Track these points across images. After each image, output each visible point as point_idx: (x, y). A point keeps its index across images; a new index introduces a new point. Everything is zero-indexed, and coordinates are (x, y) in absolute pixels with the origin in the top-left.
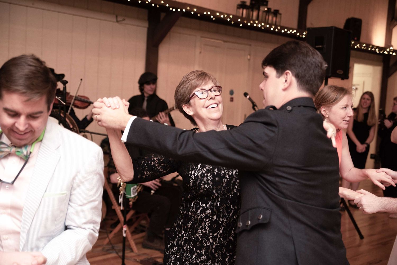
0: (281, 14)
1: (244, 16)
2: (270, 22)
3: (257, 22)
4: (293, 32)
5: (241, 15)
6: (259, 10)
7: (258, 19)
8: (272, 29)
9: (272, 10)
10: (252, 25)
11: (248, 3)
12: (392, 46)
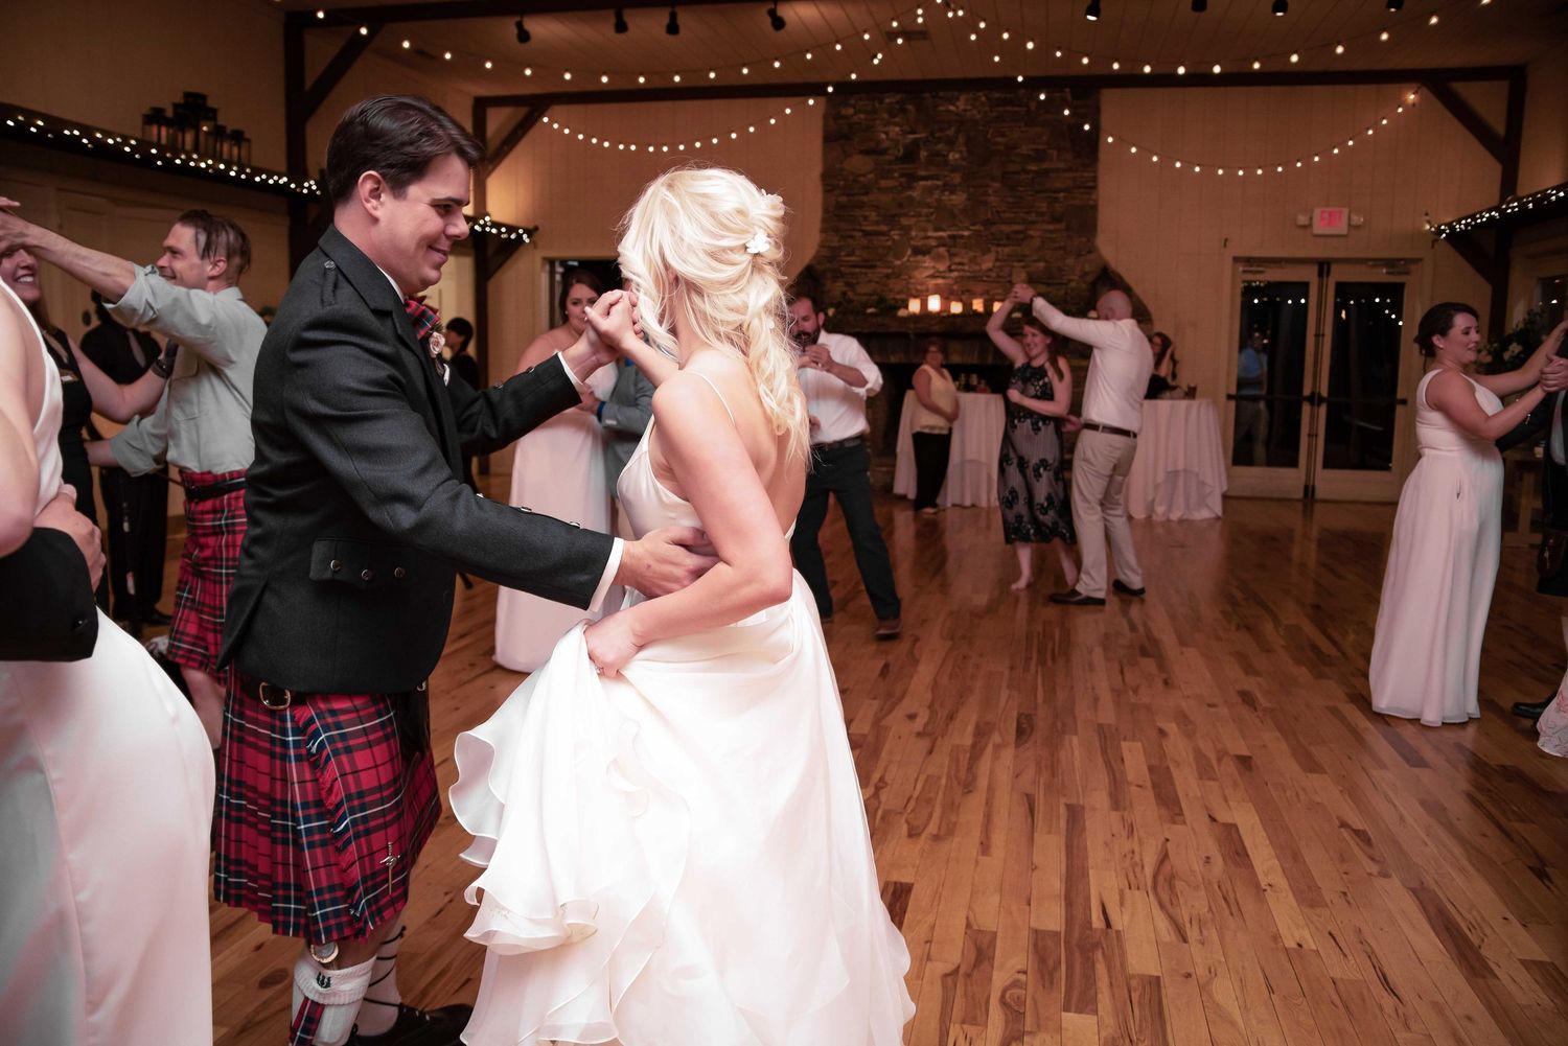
0: (248, 140)
1: (164, 141)
2: (225, 156)
3: (195, 156)
4: (281, 182)
5: (155, 139)
6: (198, 130)
7: (196, 150)
8: (233, 174)
9: (228, 131)
10: (185, 163)
11: (169, 113)
12: (488, 215)
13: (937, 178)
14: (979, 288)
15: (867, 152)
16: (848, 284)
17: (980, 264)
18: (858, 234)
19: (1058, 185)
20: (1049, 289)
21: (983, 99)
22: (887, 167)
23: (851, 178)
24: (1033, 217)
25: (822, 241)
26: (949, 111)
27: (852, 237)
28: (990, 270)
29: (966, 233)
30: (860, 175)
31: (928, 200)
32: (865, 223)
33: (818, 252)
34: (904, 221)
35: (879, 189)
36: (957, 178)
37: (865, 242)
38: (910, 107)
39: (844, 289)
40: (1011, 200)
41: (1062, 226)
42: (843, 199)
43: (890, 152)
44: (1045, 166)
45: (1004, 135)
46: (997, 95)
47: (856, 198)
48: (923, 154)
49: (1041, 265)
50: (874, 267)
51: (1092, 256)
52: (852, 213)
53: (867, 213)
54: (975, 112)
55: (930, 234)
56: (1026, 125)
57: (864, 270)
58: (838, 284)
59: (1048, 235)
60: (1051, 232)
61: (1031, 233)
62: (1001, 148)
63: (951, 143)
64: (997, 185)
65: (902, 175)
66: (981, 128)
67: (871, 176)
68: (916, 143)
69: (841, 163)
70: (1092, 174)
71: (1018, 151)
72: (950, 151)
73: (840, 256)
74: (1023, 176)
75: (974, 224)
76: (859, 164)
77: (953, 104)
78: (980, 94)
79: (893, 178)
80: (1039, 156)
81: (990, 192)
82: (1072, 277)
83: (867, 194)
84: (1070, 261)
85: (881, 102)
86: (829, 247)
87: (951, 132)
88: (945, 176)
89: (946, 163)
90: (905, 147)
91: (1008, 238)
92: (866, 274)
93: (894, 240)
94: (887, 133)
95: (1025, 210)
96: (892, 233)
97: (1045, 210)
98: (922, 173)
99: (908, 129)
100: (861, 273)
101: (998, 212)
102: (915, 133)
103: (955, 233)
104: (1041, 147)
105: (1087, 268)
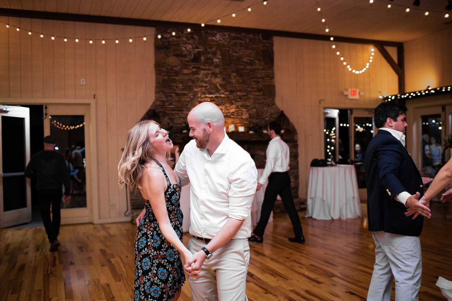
13: (209, 70)
14: (229, 121)
15: (177, 56)
16: (170, 119)
17: (229, 110)
18: (174, 95)
19: (259, 75)
20: (258, 121)
21: (227, 36)
22: (187, 63)
23: (170, 67)
24: (250, 89)
25: (156, 97)
26: (214, 40)
27: (171, 96)
28: (233, 112)
29: (223, 96)
30: (173, 67)
31: (206, 80)
32: (176, 89)
33: (154, 103)
34: (196, 90)
35: (182, 74)
36: (217, 70)
37: (177, 99)
38: (195, 36)
39: (168, 121)
40: (241, 81)
41: (261, 93)
42: (166, 77)
43: (188, 56)
44: (254, 67)
45: (236, 52)
46: (233, 35)
47: (173, 77)
48: (202, 58)
49: (255, 110)
50: (182, 110)
51: (274, 106)
52: (171, 85)
53: (178, 85)
54: (224, 41)
55: (207, 96)
56: (245, 49)
57: (177, 112)
58: (164, 119)
59: (257, 97)
60: (258, 96)
61: (249, 96)
62: (236, 58)
63: (215, 54)
64: (235, 74)
65: (193, 68)
66: (227, 49)
67: (179, 67)
68: (199, 53)
69: (165, 60)
70: (272, 72)
71: (243, 60)
72: (213, 58)
73: (165, 105)
74: (245, 71)
75: (225, 92)
76: (172, 60)
77: (214, 37)
78: (226, 33)
79: (189, 69)
80: (251, 63)
81: (232, 77)
82: (267, 115)
83: (177, 76)
84: (265, 108)
85: (182, 33)
86: (161, 101)
87: (214, 49)
88: (213, 69)
89: (213, 63)
90: (194, 55)
91: (240, 98)
92: (178, 114)
93: (190, 98)
94: (186, 48)
95: (247, 86)
96: (190, 94)
97: (255, 86)
98: (203, 67)
99: (195, 46)
100: (175, 113)
101: (235, 86)
102: (198, 48)
103: (218, 95)
104: (253, 59)
105: (272, 112)
